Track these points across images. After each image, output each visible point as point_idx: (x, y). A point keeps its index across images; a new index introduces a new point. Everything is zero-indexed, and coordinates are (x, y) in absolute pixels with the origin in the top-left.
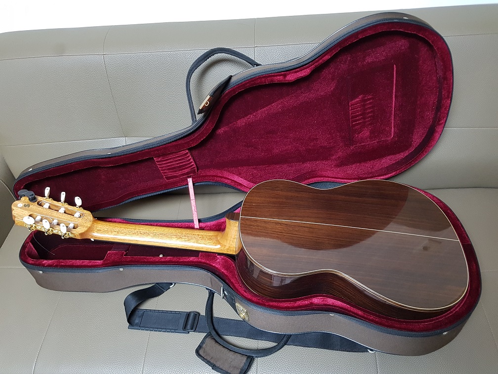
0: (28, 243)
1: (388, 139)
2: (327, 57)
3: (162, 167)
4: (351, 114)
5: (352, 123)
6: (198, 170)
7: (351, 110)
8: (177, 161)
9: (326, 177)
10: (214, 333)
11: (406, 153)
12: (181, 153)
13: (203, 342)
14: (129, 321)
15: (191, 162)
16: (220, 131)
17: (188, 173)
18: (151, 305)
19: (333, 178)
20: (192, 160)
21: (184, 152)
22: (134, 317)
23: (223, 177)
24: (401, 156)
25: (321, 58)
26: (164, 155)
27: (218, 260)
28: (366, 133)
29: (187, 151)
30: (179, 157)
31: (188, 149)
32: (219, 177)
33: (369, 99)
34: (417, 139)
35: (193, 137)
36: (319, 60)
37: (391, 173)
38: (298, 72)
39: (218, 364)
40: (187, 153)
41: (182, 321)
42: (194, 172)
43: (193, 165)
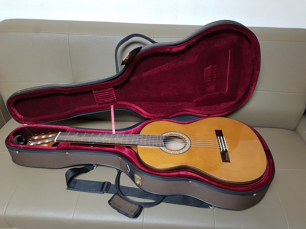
0: (11, 135)
1: (225, 92)
2: (194, 40)
3: (97, 97)
4: (205, 76)
5: (205, 81)
6: (117, 101)
7: (205, 73)
8: (106, 94)
9: (189, 112)
10: (119, 193)
11: (234, 102)
12: (109, 89)
13: (113, 197)
14: (68, 184)
15: (114, 96)
16: (132, 79)
17: (111, 102)
18: (82, 177)
19: (193, 112)
20: (114, 94)
21: (110, 89)
22: (71, 183)
23: (131, 106)
24: (231, 103)
25: (191, 41)
26: (99, 89)
27: (126, 150)
28: (212, 88)
29: (112, 89)
30: (107, 91)
31: (113, 87)
32: (129, 106)
33: (215, 68)
34: (240, 94)
35: (116, 80)
36: (190, 41)
37: (225, 113)
38: (178, 47)
39: (121, 209)
40: (112, 90)
41: (100, 187)
42: (115, 102)
43: (115, 97)
